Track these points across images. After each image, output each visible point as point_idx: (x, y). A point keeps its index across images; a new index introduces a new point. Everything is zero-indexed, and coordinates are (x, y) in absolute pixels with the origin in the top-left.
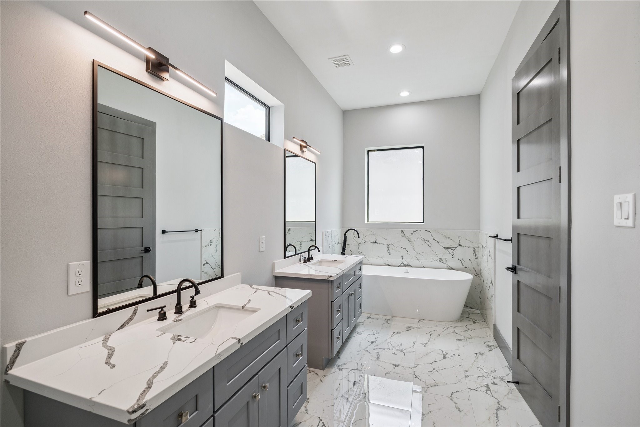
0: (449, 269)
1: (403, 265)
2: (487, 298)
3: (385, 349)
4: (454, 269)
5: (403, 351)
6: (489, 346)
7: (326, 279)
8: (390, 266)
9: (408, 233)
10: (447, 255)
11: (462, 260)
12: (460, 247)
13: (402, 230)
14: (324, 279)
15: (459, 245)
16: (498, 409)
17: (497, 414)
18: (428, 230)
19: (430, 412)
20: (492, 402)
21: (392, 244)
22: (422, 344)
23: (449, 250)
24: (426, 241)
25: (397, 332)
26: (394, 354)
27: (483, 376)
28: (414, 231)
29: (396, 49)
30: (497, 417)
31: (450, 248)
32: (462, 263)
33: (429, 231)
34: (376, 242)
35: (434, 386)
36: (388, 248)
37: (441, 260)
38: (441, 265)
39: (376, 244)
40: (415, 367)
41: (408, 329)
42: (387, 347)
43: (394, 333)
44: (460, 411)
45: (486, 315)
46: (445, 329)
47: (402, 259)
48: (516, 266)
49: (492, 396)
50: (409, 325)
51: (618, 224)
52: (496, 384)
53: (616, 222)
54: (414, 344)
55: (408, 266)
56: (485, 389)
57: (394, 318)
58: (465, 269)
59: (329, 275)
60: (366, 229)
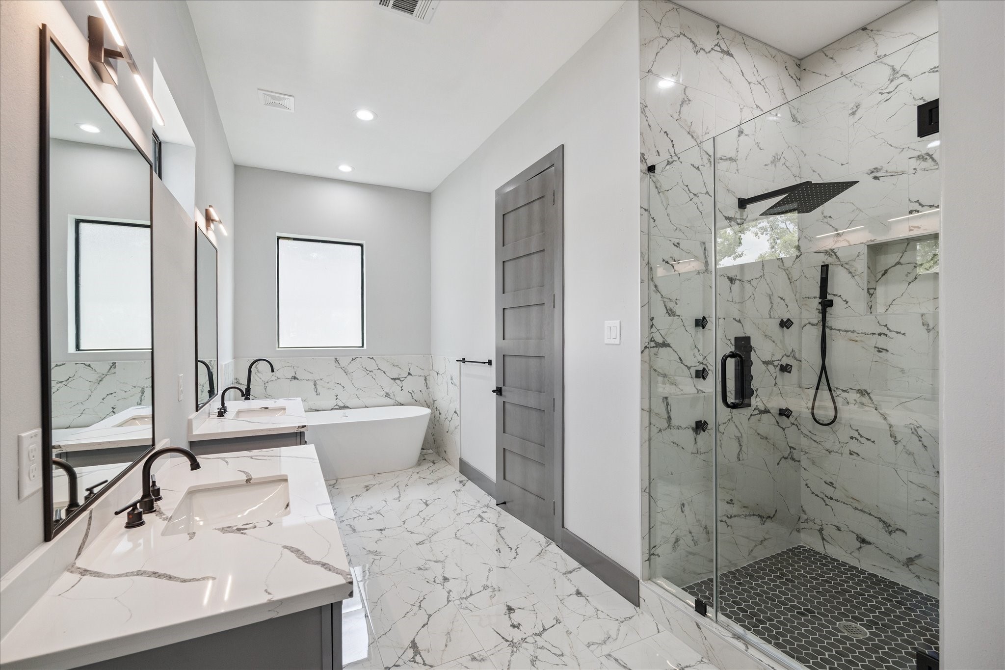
0: (397, 405)
1: (337, 407)
2: (447, 432)
3: (355, 518)
4: (403, 405)
5: (378, 513)
6: (461, 482)
7: (296, 431)
8: (318, 411)
9: (344, 361)
10: (394, 388)
11: (412, 392)
12: (410, 376)
13: (336, 359)
14: (292, 431)
15: (409, 374)
16: (499, 531)
17: (500, 534)
18: (371, 357)
19: (446, 557)
20: (492, 527)
21: (321, 379)
22: (394, 499)
23: (397, 381)
24: (368, 372)
25: (356, 496)
26: (370, 519)
27: (472, 509)
28: (353, 359)
29: (365, 115)
30: (502, 537)
31: (399, 379)
32: (412, 396)
33: (373, 358)
34: (295, 378)
35: (435, 534)
36: (315, 385)
37: (388, 395)
38: (388, 401)
39: (296, 380)
40: (404, 524)
41: (367, 488)
42: (355, 515)
43: (353, 497)
44: (471, 545)
45: (445, 452)
46: (408, 477)
47: (336, 399)
48: (501, 388)
49: (488, 522)
50: (367, 484)
51: (607, 343)
52: (486, 512)
53: (607, 341)
54: (386, 501)
55: (345, 407)
56: (480, 519)
57: (339, 481)
58: (416, 403)
59: (300, 425)
60: (279, 358)
